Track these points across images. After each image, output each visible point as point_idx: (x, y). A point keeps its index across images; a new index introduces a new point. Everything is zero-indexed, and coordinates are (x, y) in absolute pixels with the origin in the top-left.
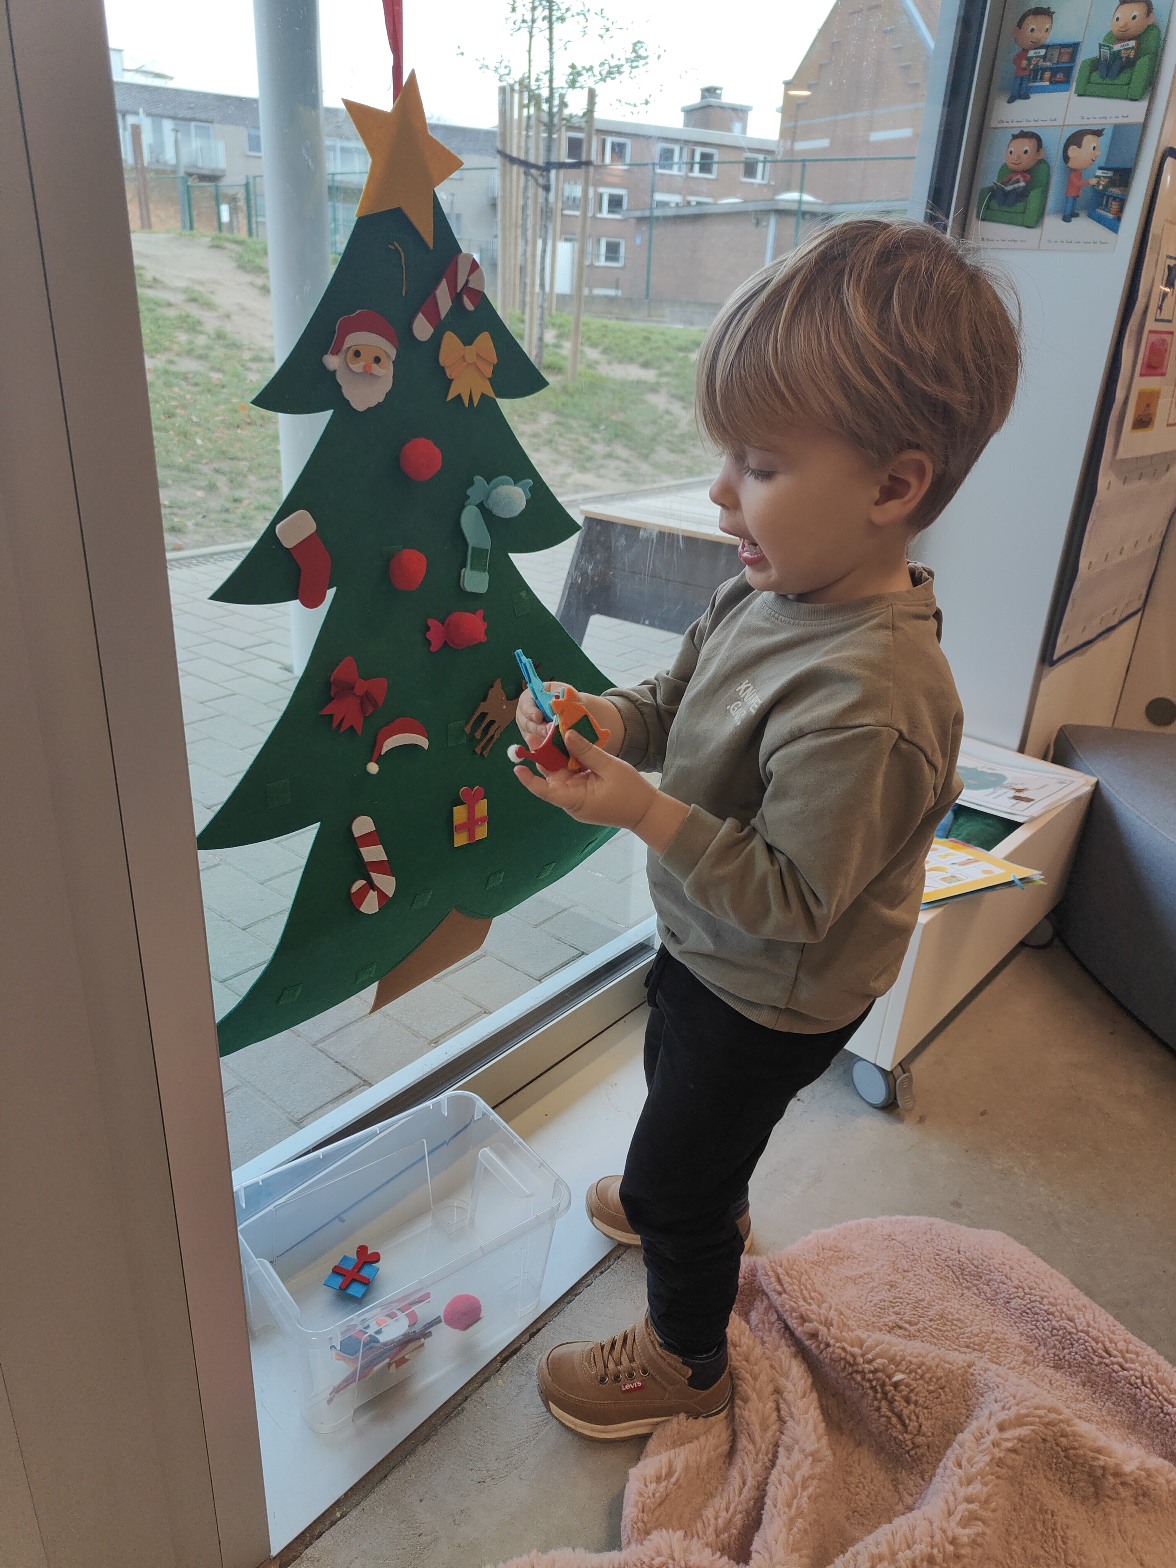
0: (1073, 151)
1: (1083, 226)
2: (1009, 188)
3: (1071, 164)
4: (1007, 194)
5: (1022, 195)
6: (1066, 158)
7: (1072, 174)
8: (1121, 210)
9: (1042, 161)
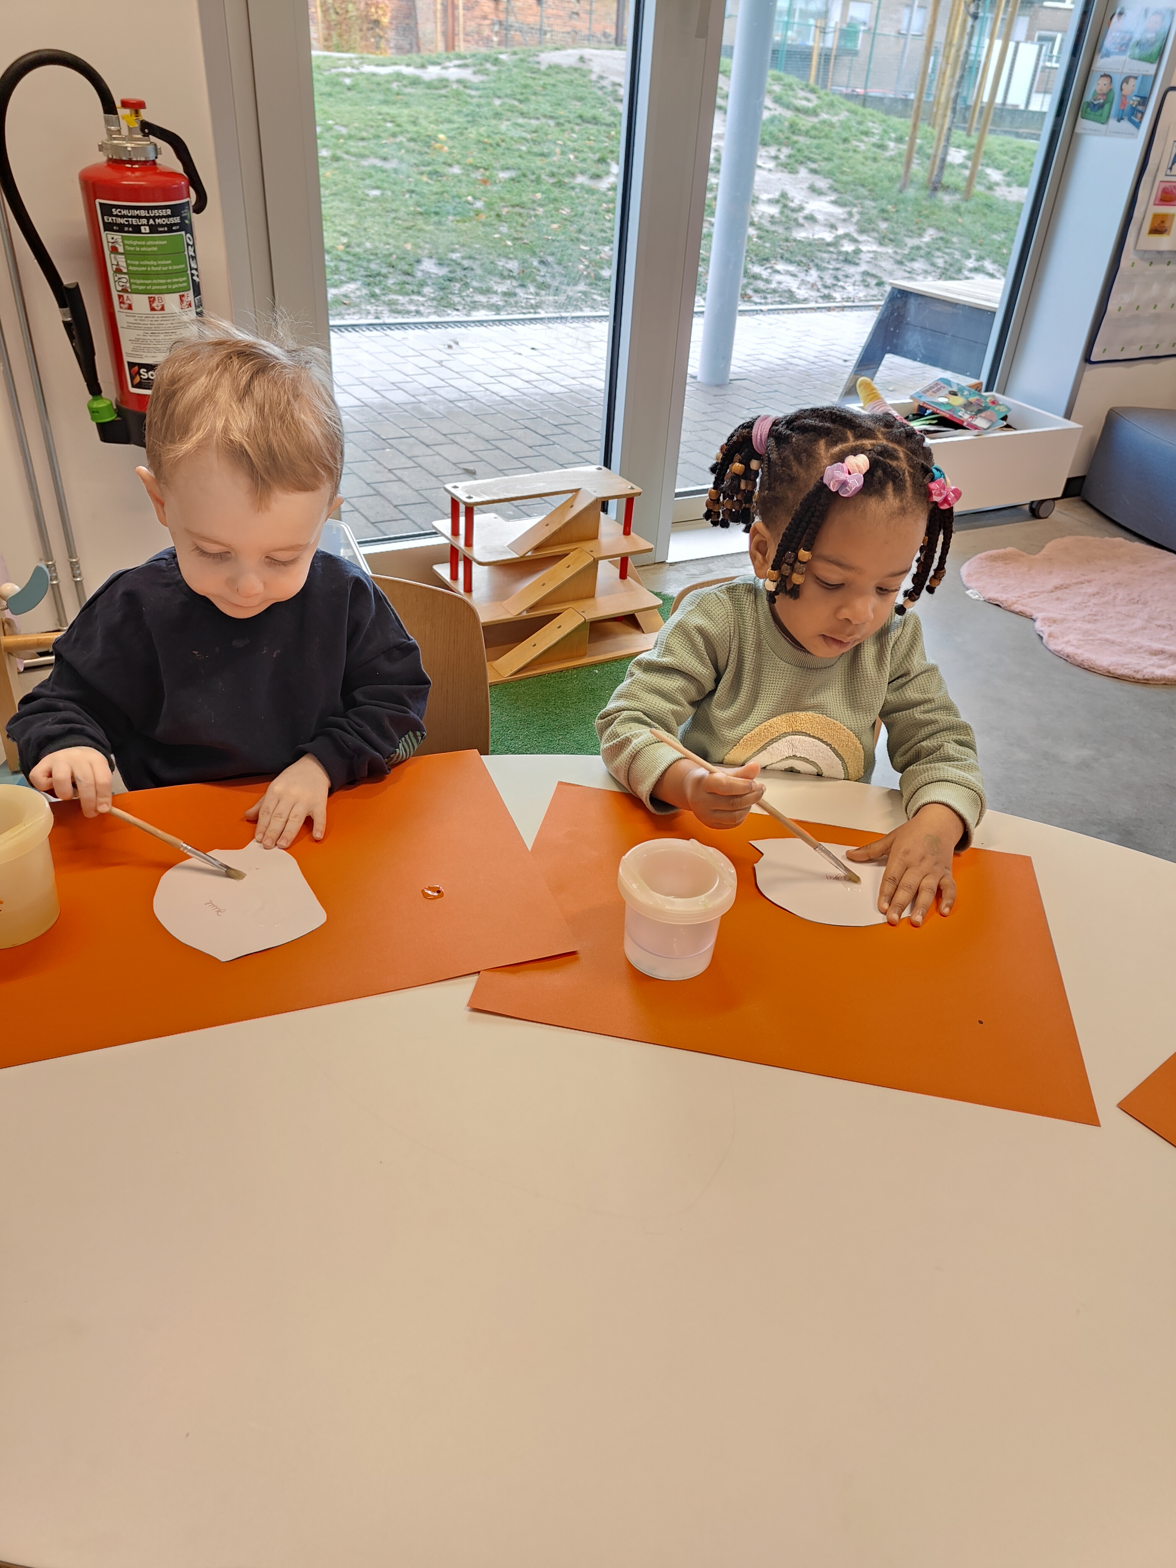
0: (1125, 85)
1: (1125, 124)
2: (1096, 103)
3: (1124, 93)
4: (1095, 105)
5: (1101, 106)
6: (1121, 89)
7: (1124, 97)
8: (1142, 118)
9: (1111, 90)
